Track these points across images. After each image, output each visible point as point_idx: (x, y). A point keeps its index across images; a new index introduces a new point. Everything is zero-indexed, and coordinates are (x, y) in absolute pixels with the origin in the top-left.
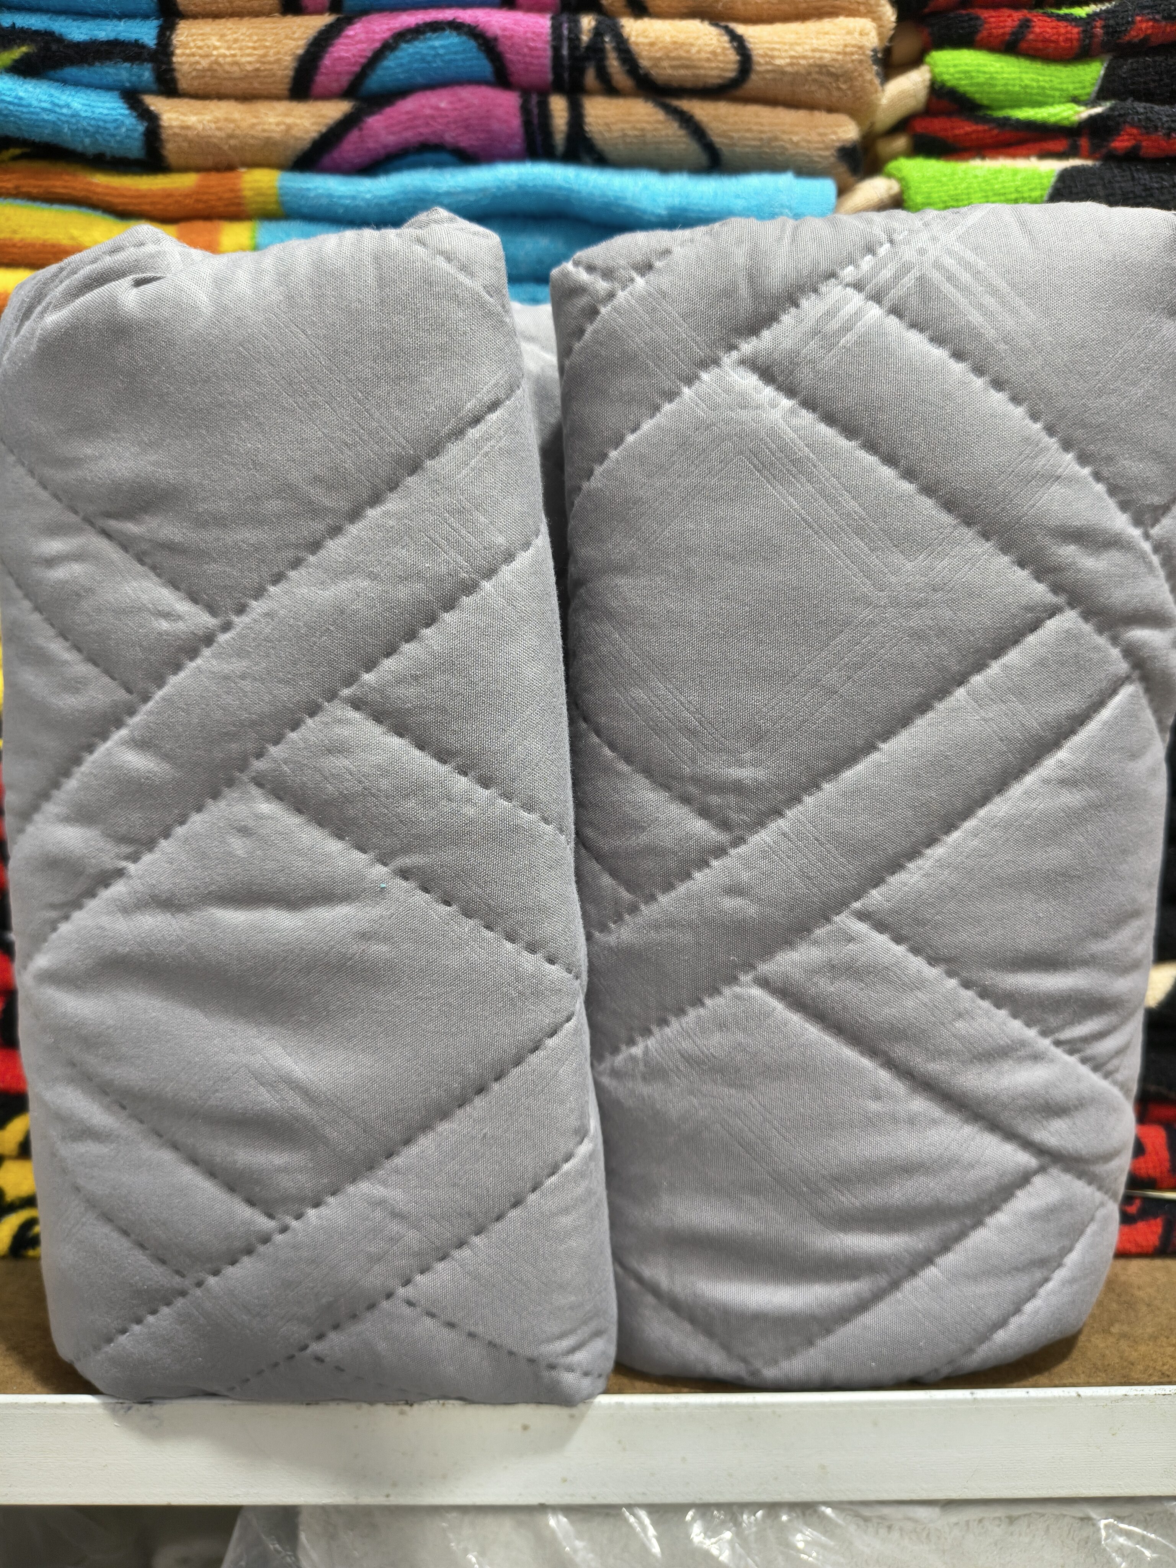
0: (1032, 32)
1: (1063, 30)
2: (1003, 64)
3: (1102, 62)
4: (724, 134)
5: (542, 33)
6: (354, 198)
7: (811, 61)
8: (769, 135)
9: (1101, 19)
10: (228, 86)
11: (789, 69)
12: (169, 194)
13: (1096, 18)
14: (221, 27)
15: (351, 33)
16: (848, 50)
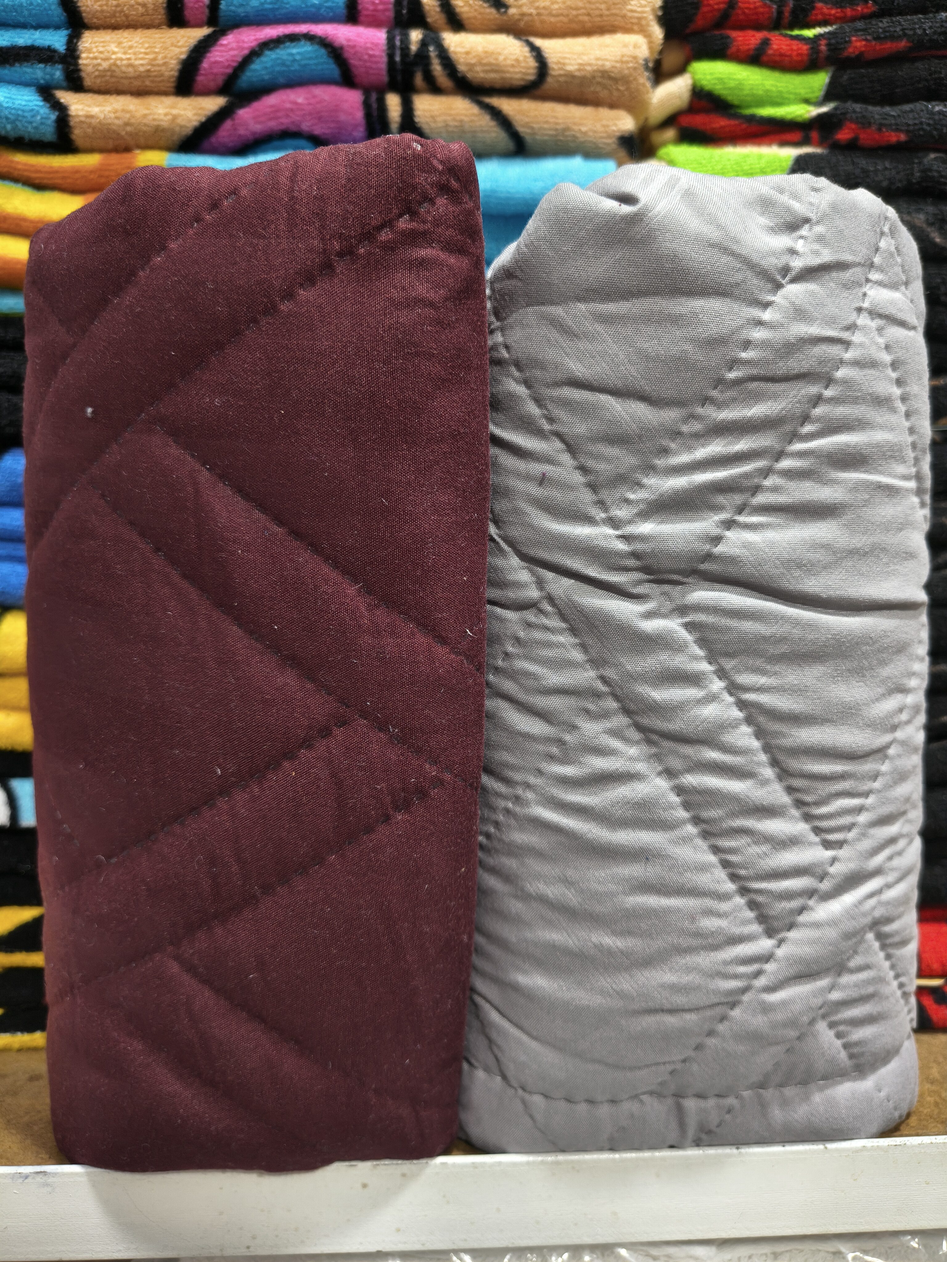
0: (772, 49)
1: (795, 47)
2: (749, 73)
3: (827, 72)
4: (527, 125)
5: (379, 44)
7: (595, 68)
8: (563, 126)
9: (825, 39)
10: (125, 84)
11: (577, 74)
12: (76, 171)
13: (821, 38)
14: (118, 36)
15: (224, 42)
16: (624, 59)
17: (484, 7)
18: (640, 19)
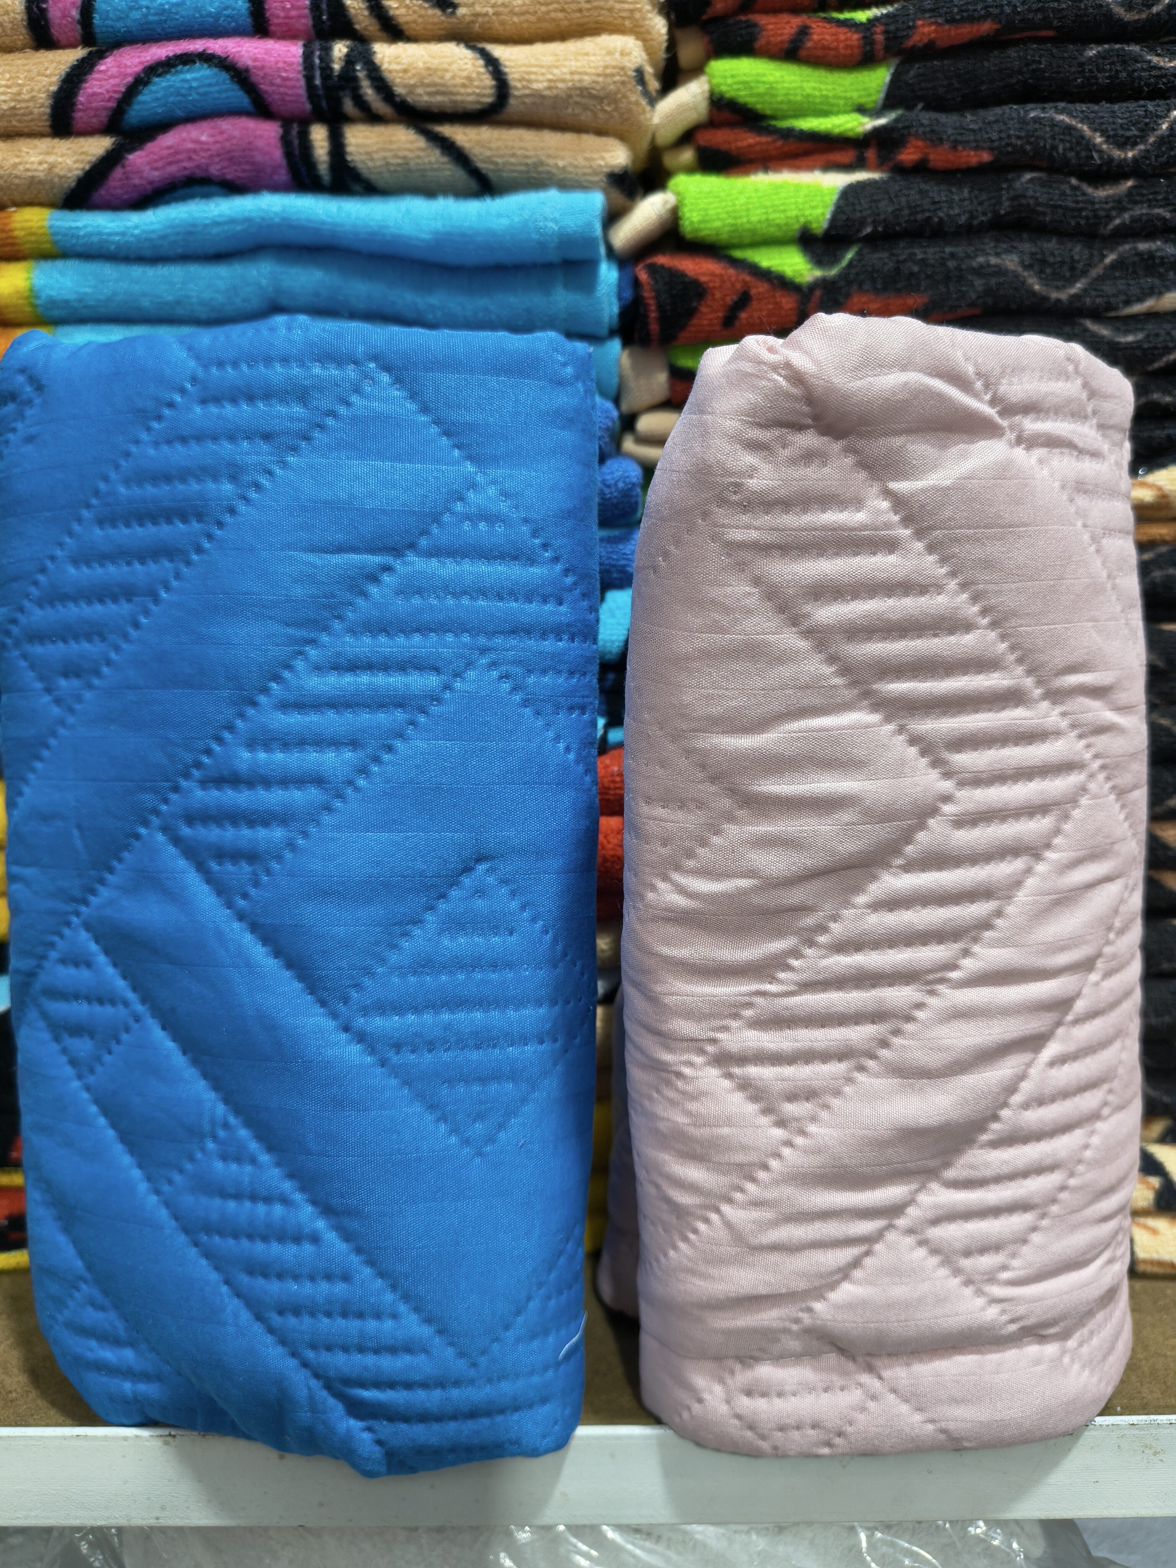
0: (811, 40)
1: (842, 37)
2: (784, 73)
3: (888, 67)
4: (488, 160)
5: (293, 62)
6: (123, 234)
7: (570, 84)
8: (534, 160)
9: (882, 24)
11: (547, 93)
13: (876, 23)
15: (103, 68)
16: (608, 71)
17: (425, 8)
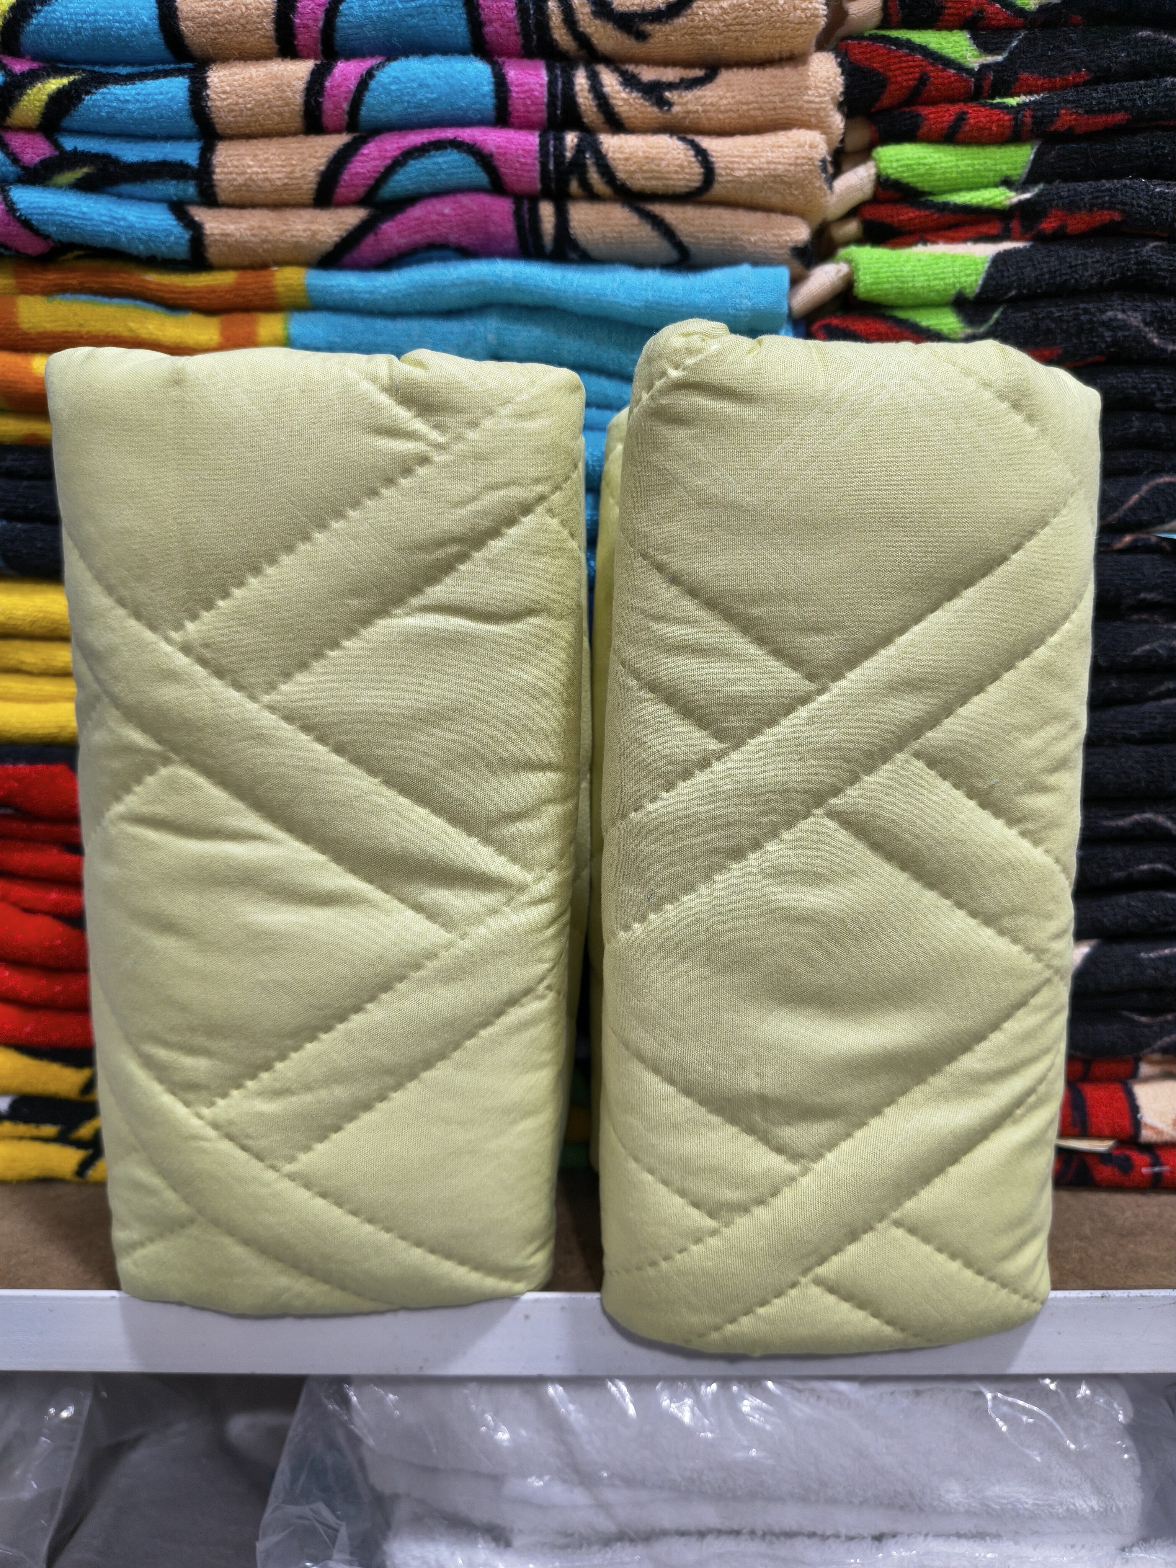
0: (968, 124)
1: (996, 118)
2: (942, 155)
3: (1033, 146)
4: (692, 235)
5: (531, 151)
6: (372, 292)
8: (730, 235)
9: (1030, 108)
10: (261, 198)
11: (747, 179)
12: (212, 290)
13: (1025, 108)
14: (253, 147)
15: (365, 151)
16: (799, 161)
17: (646, 106)
18: (817, 110)
